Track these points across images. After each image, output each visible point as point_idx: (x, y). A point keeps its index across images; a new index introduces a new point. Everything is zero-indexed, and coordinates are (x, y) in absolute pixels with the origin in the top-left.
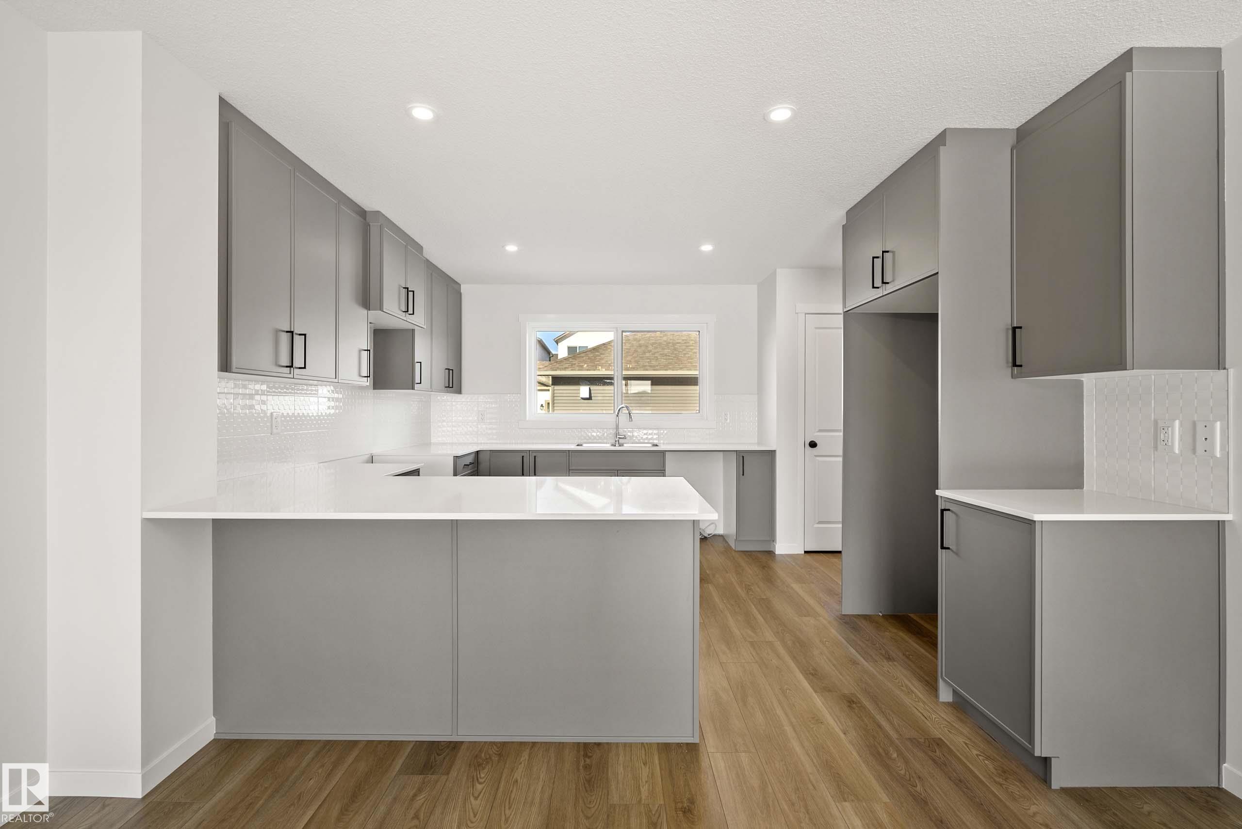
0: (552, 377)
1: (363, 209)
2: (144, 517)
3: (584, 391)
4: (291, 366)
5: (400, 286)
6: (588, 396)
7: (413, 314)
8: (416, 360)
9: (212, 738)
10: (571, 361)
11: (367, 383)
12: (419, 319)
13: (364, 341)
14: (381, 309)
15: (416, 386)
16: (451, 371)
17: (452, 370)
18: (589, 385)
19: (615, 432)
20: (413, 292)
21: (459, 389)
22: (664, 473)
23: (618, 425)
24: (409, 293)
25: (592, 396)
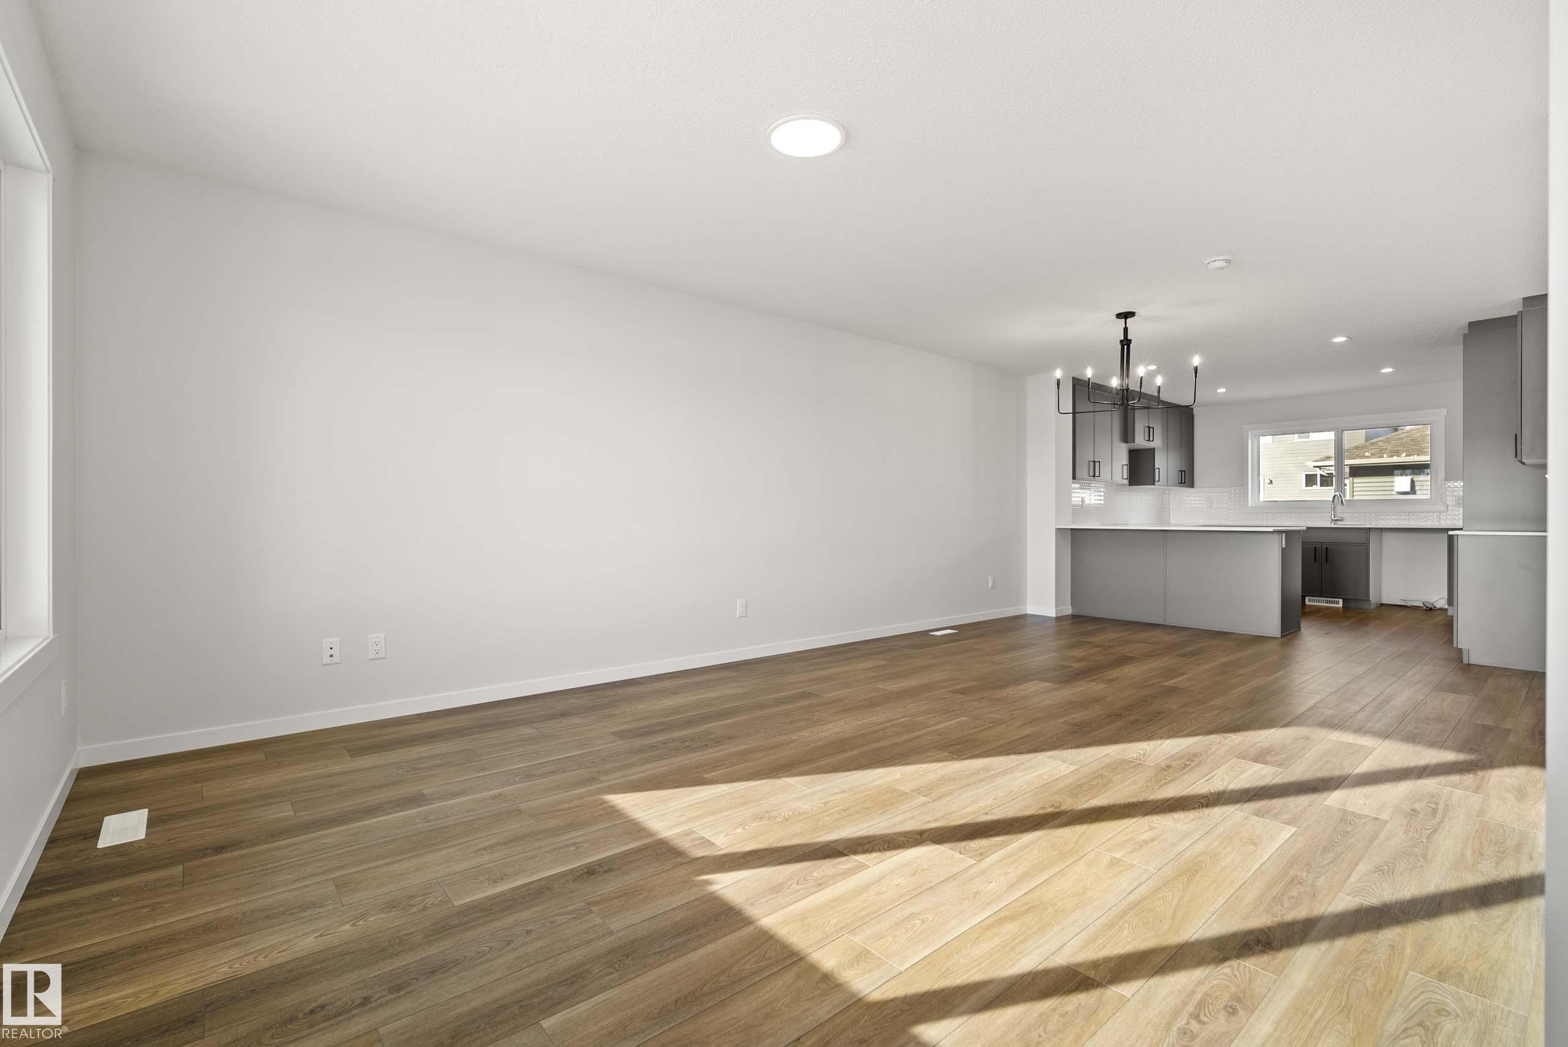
0: (1350, 467)
2: (1056, 528)
3: (1402, 482)
4: (1094, 476)
5: (1146, 427)
6: (1408, 489)
7: (1153, 438)
8: (1156, 467)
11: (1126, 482)
12: (1157, 443)
13: (1125, 460)
14: (1133, 443)
15: (1156, 483)
16: (1183, 473)
17: (1185, 471)
18: (1410, 474)
19: (1331, 516)
20: (1153, 426)
21: (1190, 484)
22: (1368, 546)
23: (1334, 510)
24: (1150, 429)
25: (1415, 488)
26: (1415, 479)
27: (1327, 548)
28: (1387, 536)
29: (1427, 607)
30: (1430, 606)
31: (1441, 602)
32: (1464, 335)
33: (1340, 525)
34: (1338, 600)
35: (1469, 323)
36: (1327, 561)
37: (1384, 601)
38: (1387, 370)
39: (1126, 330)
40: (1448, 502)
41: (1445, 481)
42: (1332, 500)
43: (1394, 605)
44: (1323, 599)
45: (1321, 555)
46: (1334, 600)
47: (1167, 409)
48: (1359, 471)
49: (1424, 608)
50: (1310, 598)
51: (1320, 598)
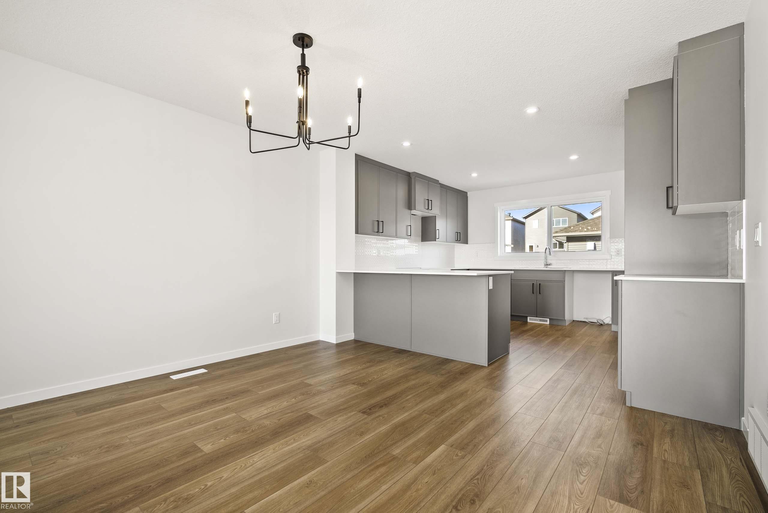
0: (567, 237)
1: (408, 172)
2: (336, 271)
3: (590, 245)
4: (378, 232)
5: (425, 199)
6: (594, 248)
7: (431, 210)
8: (437, 229)
9: (354, 339)
10: (580, 225)
12: (435, 211)
13: (408, 222)
14: (415, 210)
15: (437, 240)
17: (460, 233)
18: (594, 241)
19: (544, 262)
20: (431, 200)
21: (466, 242)
22: (564, 283)
23: (546, 258)
24: (429, 201)
25: (597, 248)
26: (596, 243)
27: (540, 284)
28: (577, 276)
29: (599, 323)
30: (601, 323)
31: (607, 319)
32: (625, 100)
33: (549, 268)
34: (546, 319)
35: (629, 90)
36: (540, 293)
37: (574, 319)
38: (574, 157)
39: (303, 56)
40: (612, 253)
41: (610, 239)
42: (544, 251)
43: (581, 321)
44: (538, 318)
45: (536, 289)
46: (544, 319)
47: (446, 190)
48: (570, 239)
49: (598, 324)
50: (530, 317)
51: (535, 318)
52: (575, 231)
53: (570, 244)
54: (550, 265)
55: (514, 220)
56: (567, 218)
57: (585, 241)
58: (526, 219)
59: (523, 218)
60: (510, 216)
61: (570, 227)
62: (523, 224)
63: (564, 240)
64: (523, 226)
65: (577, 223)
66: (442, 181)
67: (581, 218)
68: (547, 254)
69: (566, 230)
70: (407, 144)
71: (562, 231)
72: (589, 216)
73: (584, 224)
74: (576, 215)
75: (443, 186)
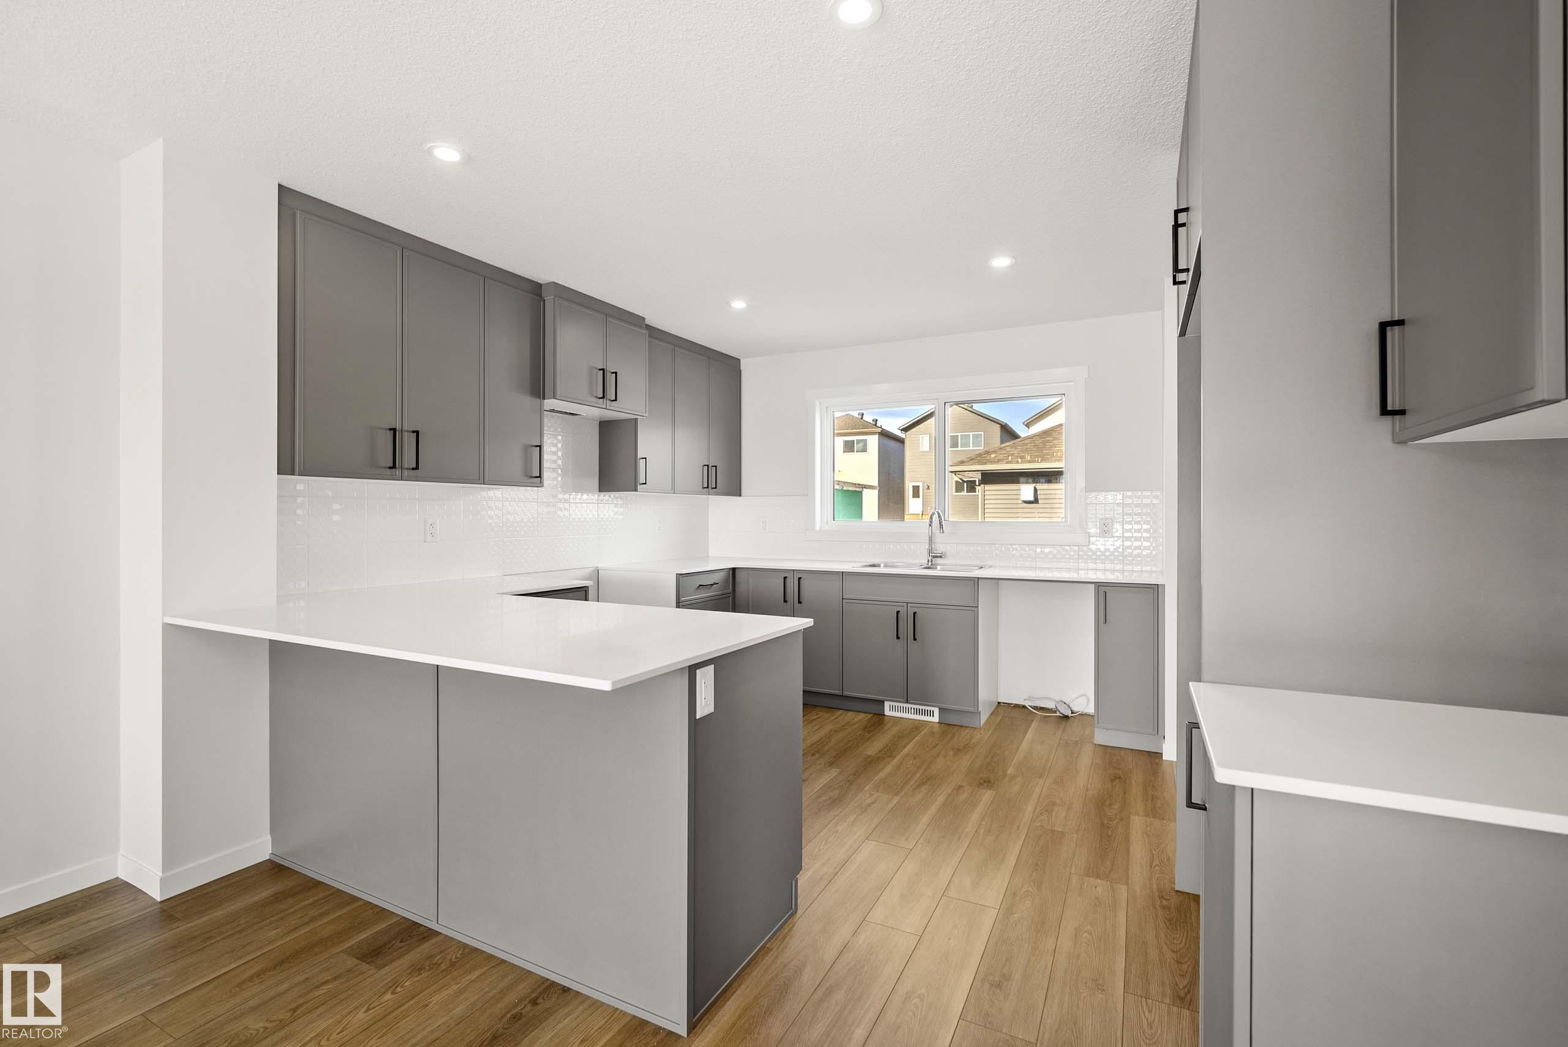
0: (982, 473)
1: (537, 282)
2: (165, 622)
3: (1026, 491)
5: (592, 368)
6: (1032, 498)
7: (616, 400)
8: (639, 456)
9: (268, 858)
10: (1008, 450)
12: (631, 406)
14: (554, 397)
15: (639, 487)
16: (712, 468)
17: (716, 467)
18: (1034, 482)
19: (929, 550)
20: (616, 373)
21: (735, 489)
22: (976, 612)
23: (931, 540)
24: (608, 375)
25: (1039, 498)
26: (1040, 488)
27: (915, 613)
29: (1060, 713)
30: (1066, 713)
31: (1083, 701)
34: (932, 709)
36: (915, 639)
37: (1001, 700)
38: (1001, 262)
40: (1090, 530)
41: (1086, 491)
42: (928, 523)
43: (1016, 707)
44: (910, 706)
45: (906, 628)
46: (926, 708)
47: (672, 347)
48: (989, 478)
49: (1058, 714)
50: (892, 703)
51: (905, 705)
52: (998, 461)
53: (988, 487)
54: (941, 557)
55: (885, 434)
56: (983, 433)
57: (1018, 482)
58: (908, 433)
59: (902, 430)
60: (876, 425)
61: (988, 453)
62: (902, 441)
63: (977, 477)
64: (901, 445)
65: (1001, 444)
66: (653, 320)
67: (1008, 433)
68: (933, 530)
69: (980, 458)
70: (447, 154)
71: (971, 460)
72: (1023, 432)
73: (1014, 447)
74: (998, 427)
75: (655, 334)
